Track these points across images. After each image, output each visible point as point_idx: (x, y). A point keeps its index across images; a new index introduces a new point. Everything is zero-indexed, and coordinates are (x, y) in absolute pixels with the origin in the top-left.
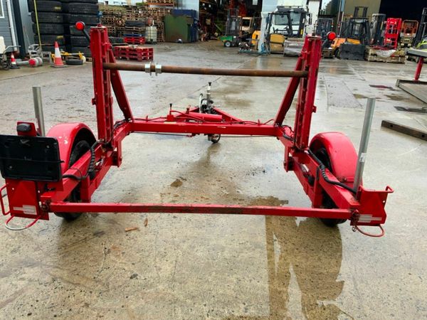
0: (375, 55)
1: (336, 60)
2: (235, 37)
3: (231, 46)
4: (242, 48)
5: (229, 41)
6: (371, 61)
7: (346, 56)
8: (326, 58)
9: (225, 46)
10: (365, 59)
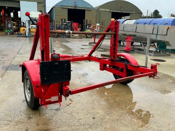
0: (73, 36)
1: (60, 38)
2: (11, 30)
3: (10, 34)
4: (18, 34)
5: (8, 32)
6: (72, 38)
7: (63, 36)
8: (55, 37)
9: (7, 34)
10: (70, 37)
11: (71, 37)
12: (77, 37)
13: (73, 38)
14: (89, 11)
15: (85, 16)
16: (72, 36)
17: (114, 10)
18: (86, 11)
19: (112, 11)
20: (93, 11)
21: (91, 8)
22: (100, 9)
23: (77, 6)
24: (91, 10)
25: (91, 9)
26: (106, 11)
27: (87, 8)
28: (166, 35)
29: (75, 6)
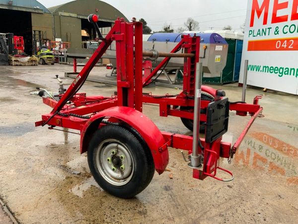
0: (17, 61)
6: (15, 65)
10: (10, 64)
11: (14, 63)
12: (25, 63)
13: (17, 65)
14: (39, 15)
15: (33, 25)
16: (15, 61)
17: (84, 16)
18: (32, 14)
19: (81, 17)
20: (46, 15)
21: (42, 10)
22: (60, 13)
23: (14, 4)
24: (42, 14)
25: (42, 12)
26: (71, 17)
27: (35, 9)
28: (204, 57)
29: (10, 5)
